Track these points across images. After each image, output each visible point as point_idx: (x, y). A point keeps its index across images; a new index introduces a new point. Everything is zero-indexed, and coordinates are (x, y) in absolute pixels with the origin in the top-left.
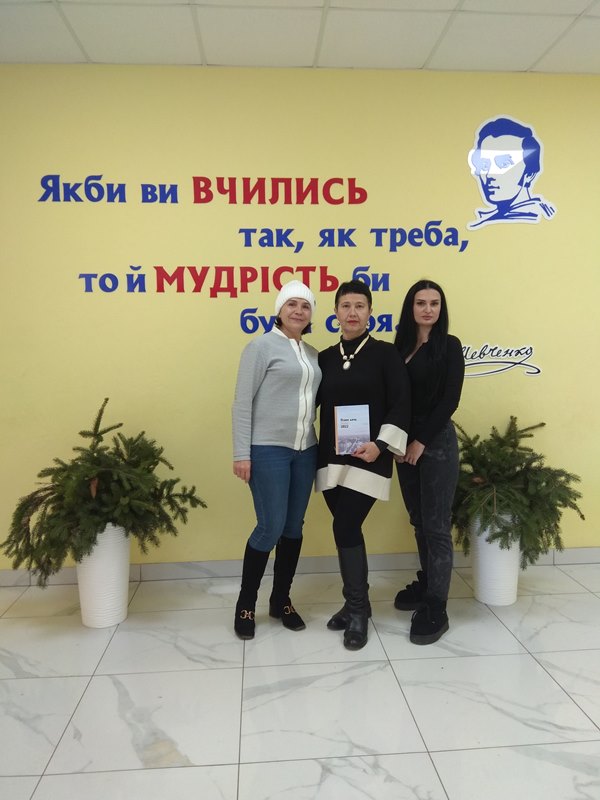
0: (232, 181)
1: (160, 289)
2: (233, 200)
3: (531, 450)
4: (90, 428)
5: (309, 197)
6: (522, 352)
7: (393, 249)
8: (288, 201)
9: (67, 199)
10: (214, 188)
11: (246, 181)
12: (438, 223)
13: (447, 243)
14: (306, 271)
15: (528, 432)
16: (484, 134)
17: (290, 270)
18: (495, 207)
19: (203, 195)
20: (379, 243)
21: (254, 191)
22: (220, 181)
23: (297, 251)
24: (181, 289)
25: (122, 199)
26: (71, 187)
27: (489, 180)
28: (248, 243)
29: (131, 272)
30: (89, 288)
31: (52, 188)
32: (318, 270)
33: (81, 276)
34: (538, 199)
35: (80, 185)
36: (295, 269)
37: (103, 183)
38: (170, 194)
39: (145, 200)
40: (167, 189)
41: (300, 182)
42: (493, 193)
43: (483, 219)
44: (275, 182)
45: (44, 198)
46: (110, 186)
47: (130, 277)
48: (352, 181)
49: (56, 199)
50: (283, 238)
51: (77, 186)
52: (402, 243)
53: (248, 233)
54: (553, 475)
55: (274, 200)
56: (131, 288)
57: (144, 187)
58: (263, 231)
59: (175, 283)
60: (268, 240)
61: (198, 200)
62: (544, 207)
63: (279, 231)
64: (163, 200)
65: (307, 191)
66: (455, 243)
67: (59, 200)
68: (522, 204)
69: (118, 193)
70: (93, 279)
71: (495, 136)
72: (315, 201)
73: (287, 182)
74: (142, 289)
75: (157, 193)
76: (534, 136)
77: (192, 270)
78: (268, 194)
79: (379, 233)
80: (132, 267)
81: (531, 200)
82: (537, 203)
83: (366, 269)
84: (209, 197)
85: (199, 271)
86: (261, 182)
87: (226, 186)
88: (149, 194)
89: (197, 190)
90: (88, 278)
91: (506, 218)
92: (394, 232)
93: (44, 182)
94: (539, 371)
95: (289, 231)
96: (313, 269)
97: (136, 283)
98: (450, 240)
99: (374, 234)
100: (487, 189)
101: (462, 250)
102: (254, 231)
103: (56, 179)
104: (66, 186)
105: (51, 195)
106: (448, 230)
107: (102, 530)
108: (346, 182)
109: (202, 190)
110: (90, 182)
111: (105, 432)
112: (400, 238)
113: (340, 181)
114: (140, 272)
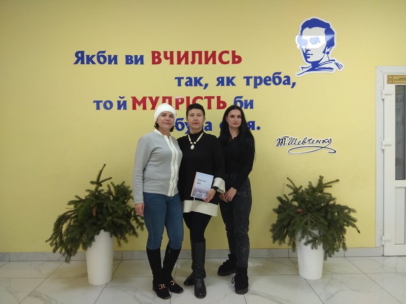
0: (172, 53)
1: (134, 108)
2: (172, 63)
3: (331, 195)
4: (95, 180)
5: (211, 60)
6: (326, 141)
7: (255, 87)
8: (200, 63)
9: (88, 63)
10: (162, 57)
11: (179, 53)
12: (280, 73)
13: (284, 84)
14: (209, 99)
15: (330, 185)
16: (304, 27)
17: (201, 98)
18: (310, 64)
19: (157, 60)
20: (248, 84)
21: (183, 58)
22: (165, 53)
23: (205, 88)
24: (145, 108)
25: (116, 63)
26: (90, 57)
27: (307, 51)
28: (179, 84)
29: (120, 99)
30: (98, 108)
31: (80, 57)
32: (216, 98)
33: (94, 102)
34: (334, 60)
35: (95, 56)
36: (204, 98)
37: (106, 55)
38: (140, 60)
39: (127, 63)
40: (138, 57)
41: (206, 53)
42: (309, 57)
43: (303, 71)
44: (194, 53)
45: (76, 63)
46: (110, 56)
47: (119, 102)
48: (234, 52)
49: (83, 63)
50: (197, 81)
51: (93, 56)
52: (260, 84)
53: (179, 79)
54: (342, 208)
55: (193, 62)
56: (119, 108)
57: (127, 57)
58: (187, 78)
59: (142, 105)
60: (189, 83)
61: (154, 63)
62: (337, 64)
63: (195, 78)
64: (136, 63)
65: (210, 58)
66: (289, 83)
67: (84, 64)
68: (325, 63)
69: (113, 60)
70: (100, 103)
71: (310, 28)
72: (214, 62)
73: (200, 53)
74: (125, 108)
75: (133, 59)
76: (331, 27)
77: (151, 98)
78: (190, 59)
79: (248, 78)
80: (120, 97)
81: (330, 61)
82: (333, 62)
83: (241, 97)
84: (160, 61)
85: (154, 99)
86: (186, 53)
87: (169, 55)
88: (129, 60)
89: (154, 58)
90: (98, 103)
91: (316, 70)
92: (256, 78)
93: (77, 54)
94: (335, 152)
95: (201, 78)
96: (213, 97)
97: (122, 105)
98: (286, 82)
99: (246, 79)
100: (306, 55)
101: (292, 87)
102: (183, 78)
103: (82, 53)
104: (88, 56)
105: (80, 61)
106: (285, 77)
107: (98, 234)
108: (231, 53)
109: (156, 58)
110: (100, 54)
111: (103, 181)
112: (259, 81)
113: (227, 52)
114: (124, 99)
